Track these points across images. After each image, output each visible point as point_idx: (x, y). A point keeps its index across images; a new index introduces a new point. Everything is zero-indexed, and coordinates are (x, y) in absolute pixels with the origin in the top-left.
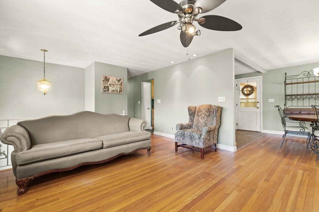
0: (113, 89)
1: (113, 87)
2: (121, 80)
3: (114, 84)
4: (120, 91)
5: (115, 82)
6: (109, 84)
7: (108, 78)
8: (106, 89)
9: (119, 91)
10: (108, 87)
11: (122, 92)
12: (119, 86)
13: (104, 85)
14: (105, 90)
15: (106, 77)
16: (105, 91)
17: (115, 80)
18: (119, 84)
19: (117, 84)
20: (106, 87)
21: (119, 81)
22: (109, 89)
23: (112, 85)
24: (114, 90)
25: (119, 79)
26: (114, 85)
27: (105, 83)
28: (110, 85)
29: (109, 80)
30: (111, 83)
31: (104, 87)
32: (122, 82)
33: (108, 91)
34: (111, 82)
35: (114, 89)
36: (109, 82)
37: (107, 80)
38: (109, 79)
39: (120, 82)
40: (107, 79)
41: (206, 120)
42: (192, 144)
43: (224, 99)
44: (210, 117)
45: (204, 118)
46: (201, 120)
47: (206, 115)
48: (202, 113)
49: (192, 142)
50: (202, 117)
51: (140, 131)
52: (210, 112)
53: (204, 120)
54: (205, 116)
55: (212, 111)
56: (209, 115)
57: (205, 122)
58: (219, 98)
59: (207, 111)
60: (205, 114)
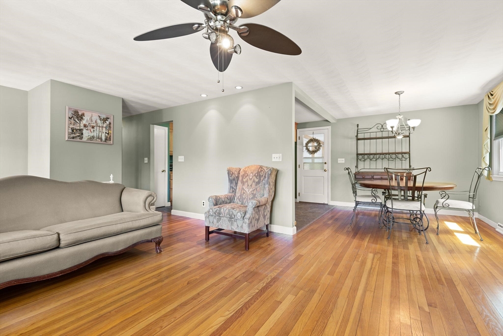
0: (92, 134)
1: (92, 130)
2: (108, 118)
3: (94, 125)
4: (106, 139)
5: (96, 122)
6: (82, 125)
7: (80, 113)
8: (76, 134)
9: (104, 138)
10: (81, 130)
11: (112, 142)
12: (104, 129)
13: (72, 126)
14: (74, 135)
15: (76, 113)
16: (73, 138)
17: (95, 117)
18: (105, 126)
19: (99, 127)
20: (76, 130)
21: (105, 120)
22: (82, 134)
23: (89, 128)
24: (93, 137)
25: (105, 117)
26: (93, 127)
27: (72, 121)
28: (85, 126)
29: (82, 118)
30: (87, 124)
31: (73, 131)
32: (110, 123)
33: (82, 138)
34: (87, 121)
35: (95, 134)
36: (84, 122)
37: (77, 118)
38: (83, 115)
39: (108, 122)
40: (77, 116)
41: (254, 190)
42: (231, 228)
43: (280, 158)
44: (260, 184)
45: (251, 186)
46: (247, 190)
47: (254, 181)
48: (249, 179)
49: (232, 224)
50: (248, 185)
51: (143, 212)
52: (260, 176)
53: (251, 190)
54: (254, 183)
55: (262, 175)
56: (259, 181)
57: (253, 192)
58: (274, 155)
59: (256, 175)
60: (253, 179)
